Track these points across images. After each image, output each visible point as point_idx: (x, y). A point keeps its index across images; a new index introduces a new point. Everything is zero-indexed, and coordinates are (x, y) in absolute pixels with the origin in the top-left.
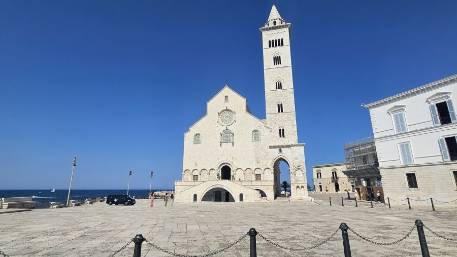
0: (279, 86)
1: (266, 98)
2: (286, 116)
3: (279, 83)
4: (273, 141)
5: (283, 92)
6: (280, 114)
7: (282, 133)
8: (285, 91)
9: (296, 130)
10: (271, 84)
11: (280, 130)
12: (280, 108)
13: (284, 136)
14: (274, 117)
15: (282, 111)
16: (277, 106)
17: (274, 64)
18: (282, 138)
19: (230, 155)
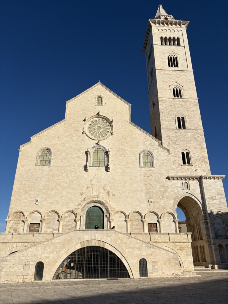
0: (177, 93)
1: (160, 107)
2: (190, 134)
3: (177, 90)
4: (174, 169)
5: (183, 102)
6: (182, 130)
7: (186, 158)
8: (186, 102)
9: (207, 155)
10: (165, 90)
11: (183, 154)
12: (181, 123)
13: (189, 163)
14: (173, 135)
15: (184, 127)
16: (177, 119)
17: (169, 66)
18: (187, 166)
19: (103, 188)
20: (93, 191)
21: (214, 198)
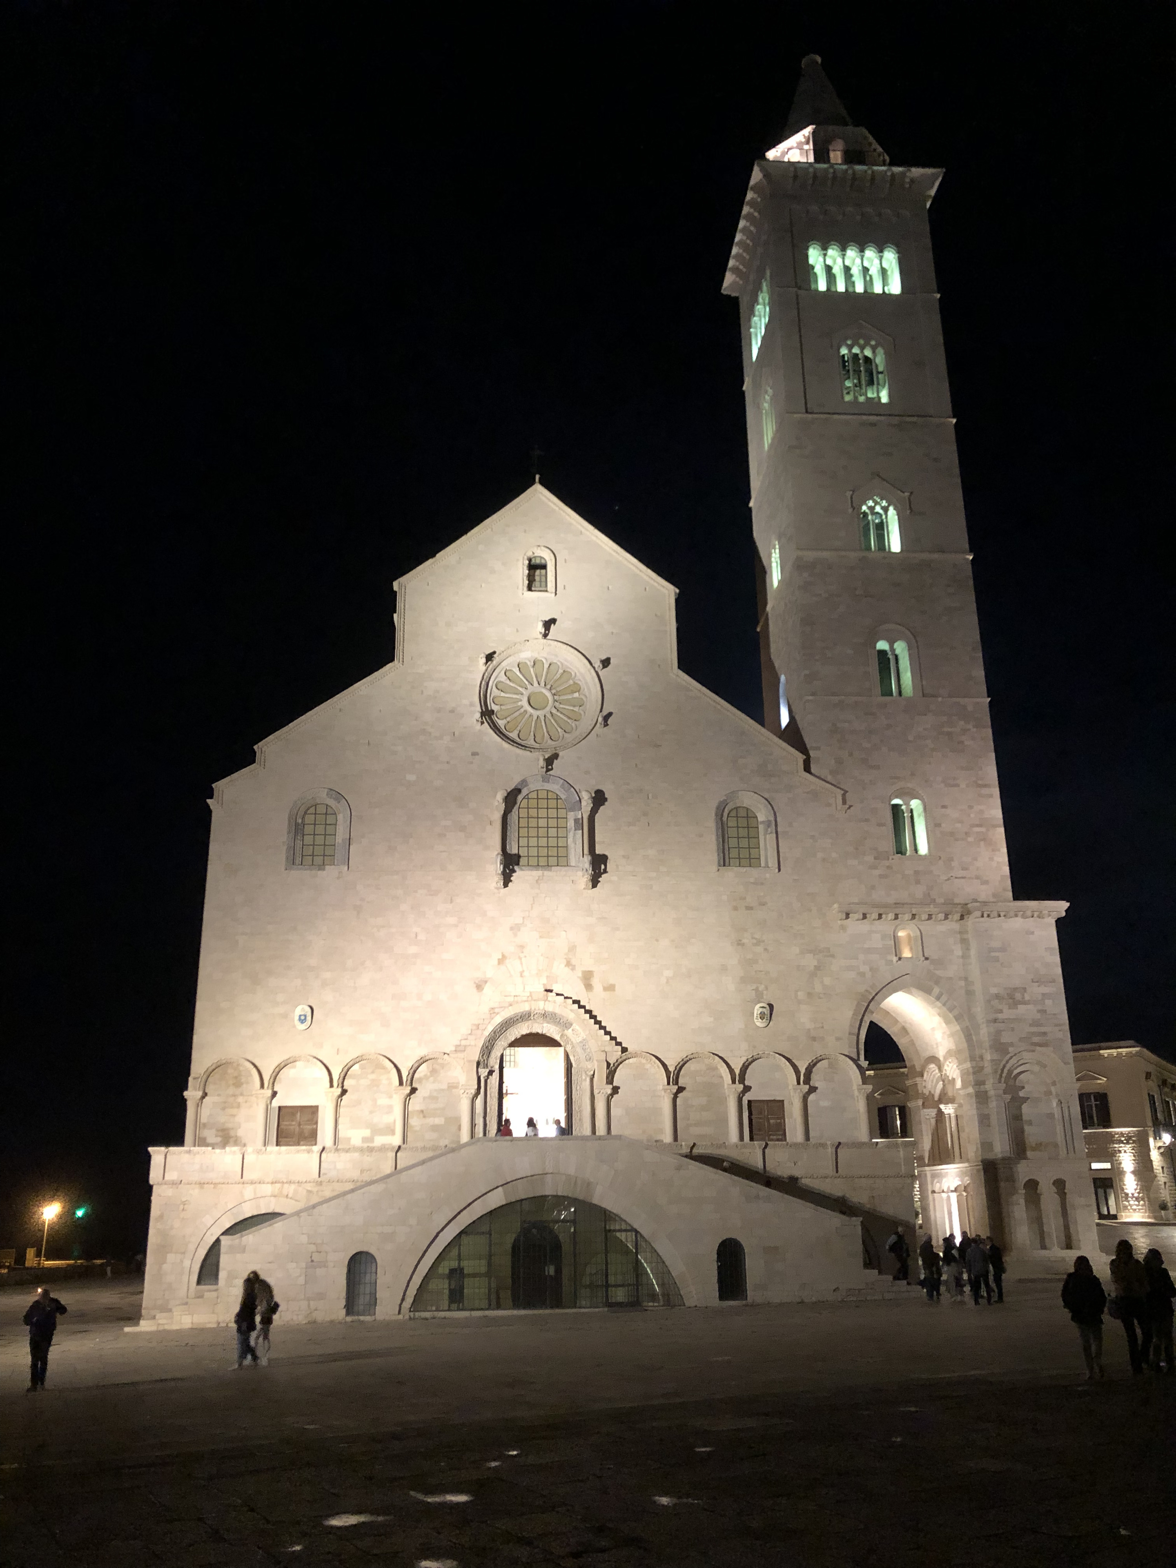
1: (804, 598)
2: (929, 721)
4: (857, 875)
5: (906, 569)
6: (896, 703)
7: (907, 827)
8: (918, 569)
9: (998, 811)
11: (895, 807)
12: (893, 669)
14: (856, 726)
16: (874, 653)
18: (911, 863)
19: (565, 962)
20: (526, 974)
21: (1018, 996)
